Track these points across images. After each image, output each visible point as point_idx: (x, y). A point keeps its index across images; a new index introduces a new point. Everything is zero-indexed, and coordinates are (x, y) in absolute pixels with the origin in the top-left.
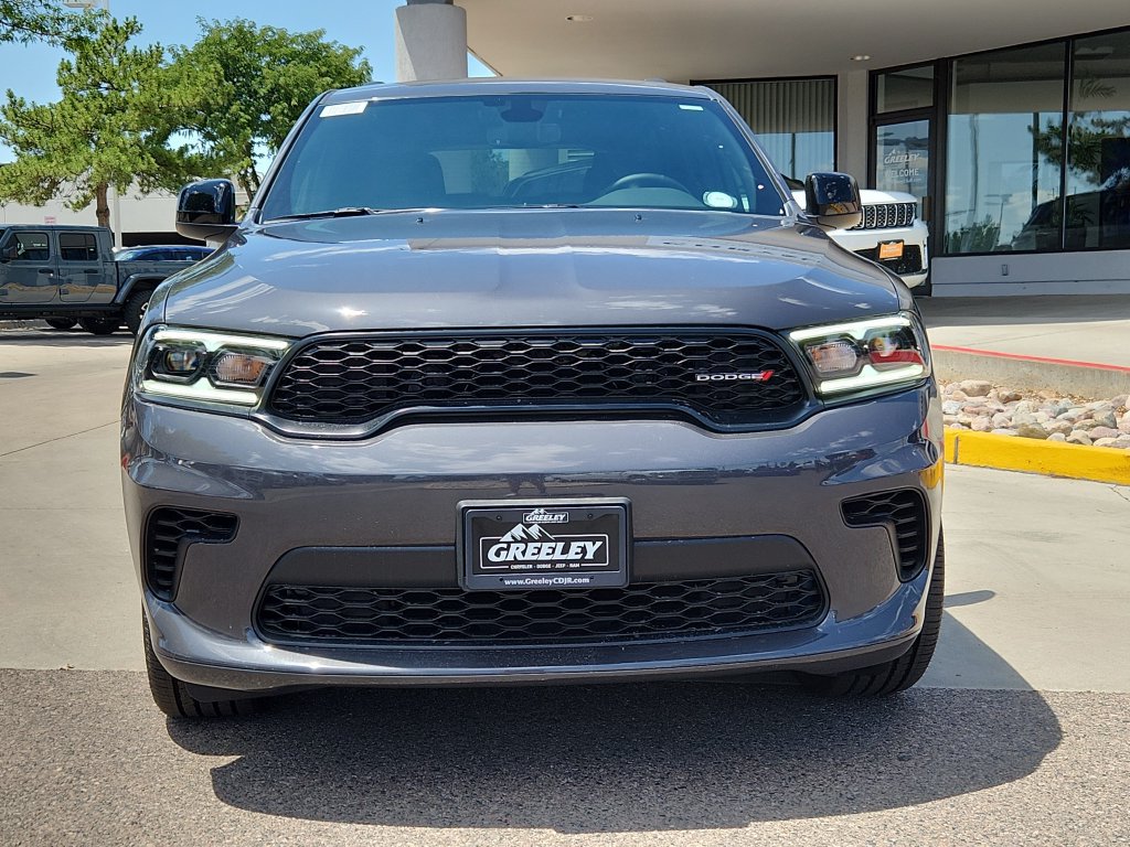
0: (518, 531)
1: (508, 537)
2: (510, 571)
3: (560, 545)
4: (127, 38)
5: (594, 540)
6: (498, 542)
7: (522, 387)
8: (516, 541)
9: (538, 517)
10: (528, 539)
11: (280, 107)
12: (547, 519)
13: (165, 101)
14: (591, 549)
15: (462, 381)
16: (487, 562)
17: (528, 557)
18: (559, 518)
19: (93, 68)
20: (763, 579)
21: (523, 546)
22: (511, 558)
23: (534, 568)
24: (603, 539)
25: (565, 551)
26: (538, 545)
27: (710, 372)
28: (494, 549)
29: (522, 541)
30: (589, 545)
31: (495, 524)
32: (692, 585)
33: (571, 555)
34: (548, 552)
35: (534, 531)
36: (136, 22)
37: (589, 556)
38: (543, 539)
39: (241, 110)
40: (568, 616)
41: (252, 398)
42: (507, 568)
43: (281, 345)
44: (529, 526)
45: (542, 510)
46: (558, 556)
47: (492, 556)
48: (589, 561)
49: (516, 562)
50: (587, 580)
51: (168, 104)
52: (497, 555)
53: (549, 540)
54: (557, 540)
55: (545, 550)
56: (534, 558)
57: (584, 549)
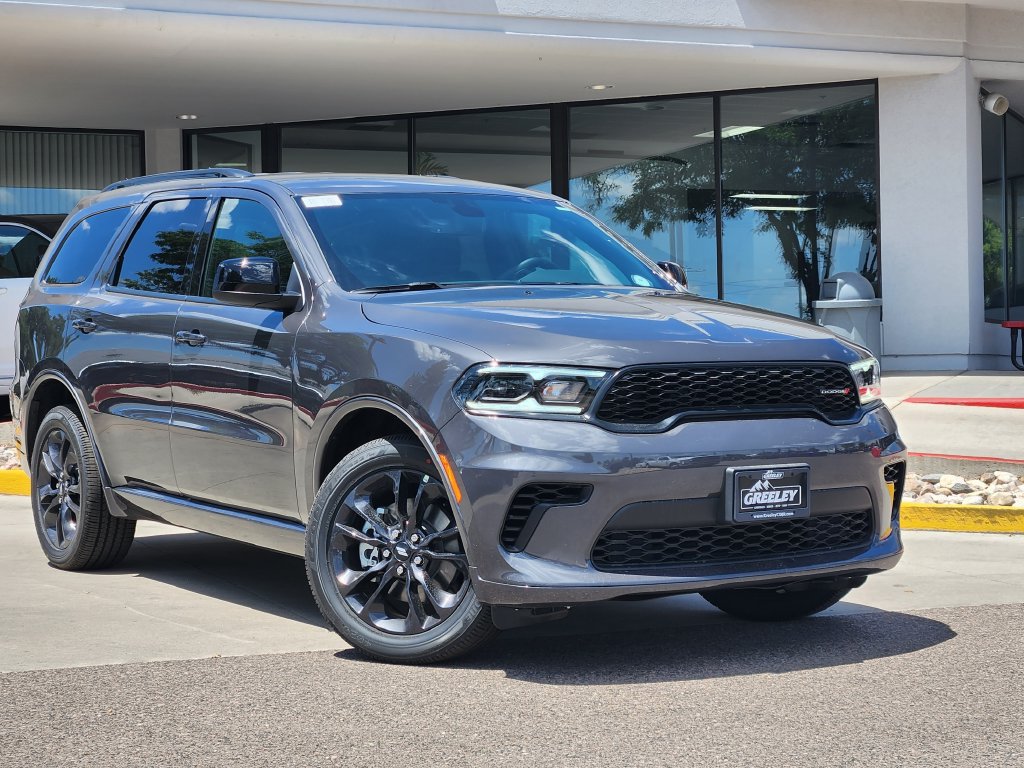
0: (758, 485)
1: (753, 489)
2: (755, 510)
3: (778, 492)
5: (794, 489)
6: (748, 492)
7: (741, 398)
8: (757, 491)
9: (769, 475)
10: (763, 490)
12: (773, 477)
14: (793, 494)
15: (712, 394)
16: (744, 505)
17: (763, 501)
18: (779, 475)
21: (760, 494)
22: (755, 502)
23: (765, 508)
24: (798, 489)
25: (780, 497)
26: (768, 493)
27: (827, 389)
28: (748, 495)
29: (761, 491)
30: (791, 492)
31: (746, 480)
32: (823, 519)
33: (784, 499)
34: (773, 498)
35: (766, 484)
37: (792, 499)
38: (770, 489)
40: (748, 549)
41: (578, 410)
42: (754, 509)
43: (601, 374)
44: (763, 481)
45: (771, 471)
46: (777, 500)
47: (746, 503)
48: (791, 502)
49: (757, 504)
50: (791, 514)
52: (748, 500)
53: (773, 490)
54: (777, 490)
55: (771, 496)
56: (765, 502)
57: (790, 494)
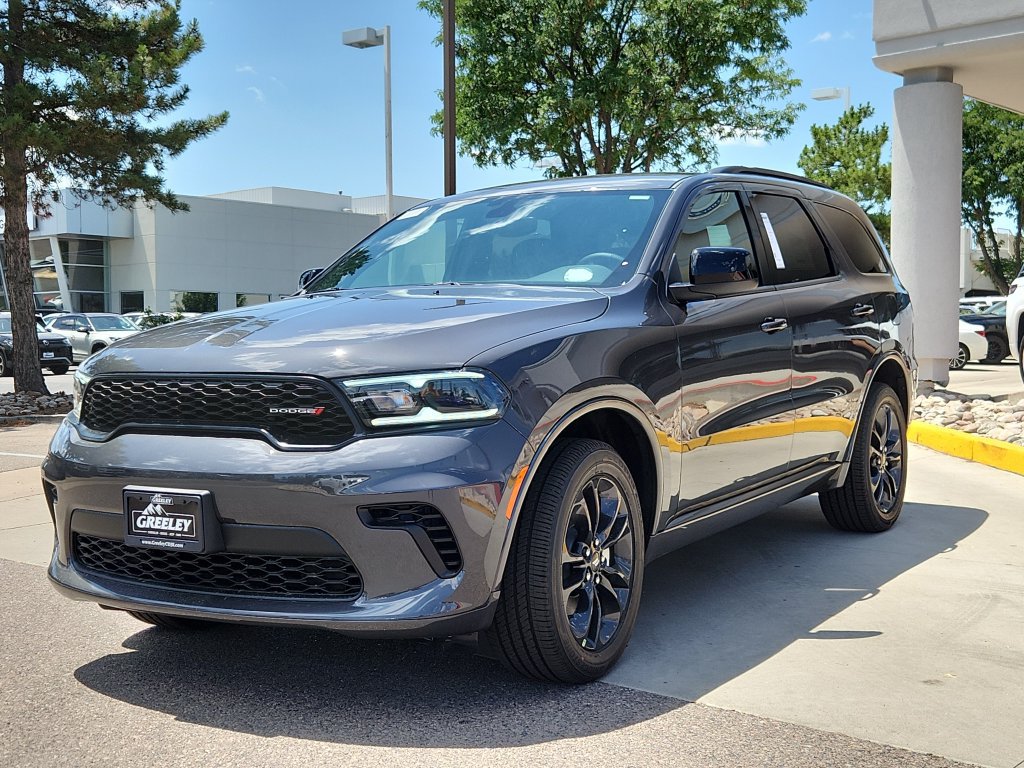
0: (150, 509)
1: (145, 512)
2: (147, 535)
3: (172, 520)
4: (860, 122)
5: (188, 518)
6: (140, 514)
8: (150, 515)
9: (159, 499)
10: (156, 515)
11: (1014, 167)
12: (162, 501)
13: (881, 173)
14: (187, 524)
16: (137, 528)
17: (157, 527)
18: (168, 501)
19: (824, 150)
20: (314, 560)
21: (153, 518)
22: (148, 526)
24: (192, 519)
25: (174, 525)
26: (160, 518)
27: (279, 408)
28: (140, 518)
29: (153, 515)
30: (185, 521)
31: (138, 502)
32: (268, 558)
33: (177, 528)
34: (165, 524)
35: (158, 509)
36: (868, 107)
37: (186, 530)
38: (163, 515)
39: (975, 174)
42: (146, 533)
44: (155, 505)
45: (159, 495)
46: (171, 528)
47: (139, 524)
48: (185, 533)
49: (149, 529)
50: (182, 546)
51: (884, 175)
52: (141, 523)
53: (166, 516)
54: (170, 517)
55: (164, 523)
56: (159, 527)
57: (183, 524)
